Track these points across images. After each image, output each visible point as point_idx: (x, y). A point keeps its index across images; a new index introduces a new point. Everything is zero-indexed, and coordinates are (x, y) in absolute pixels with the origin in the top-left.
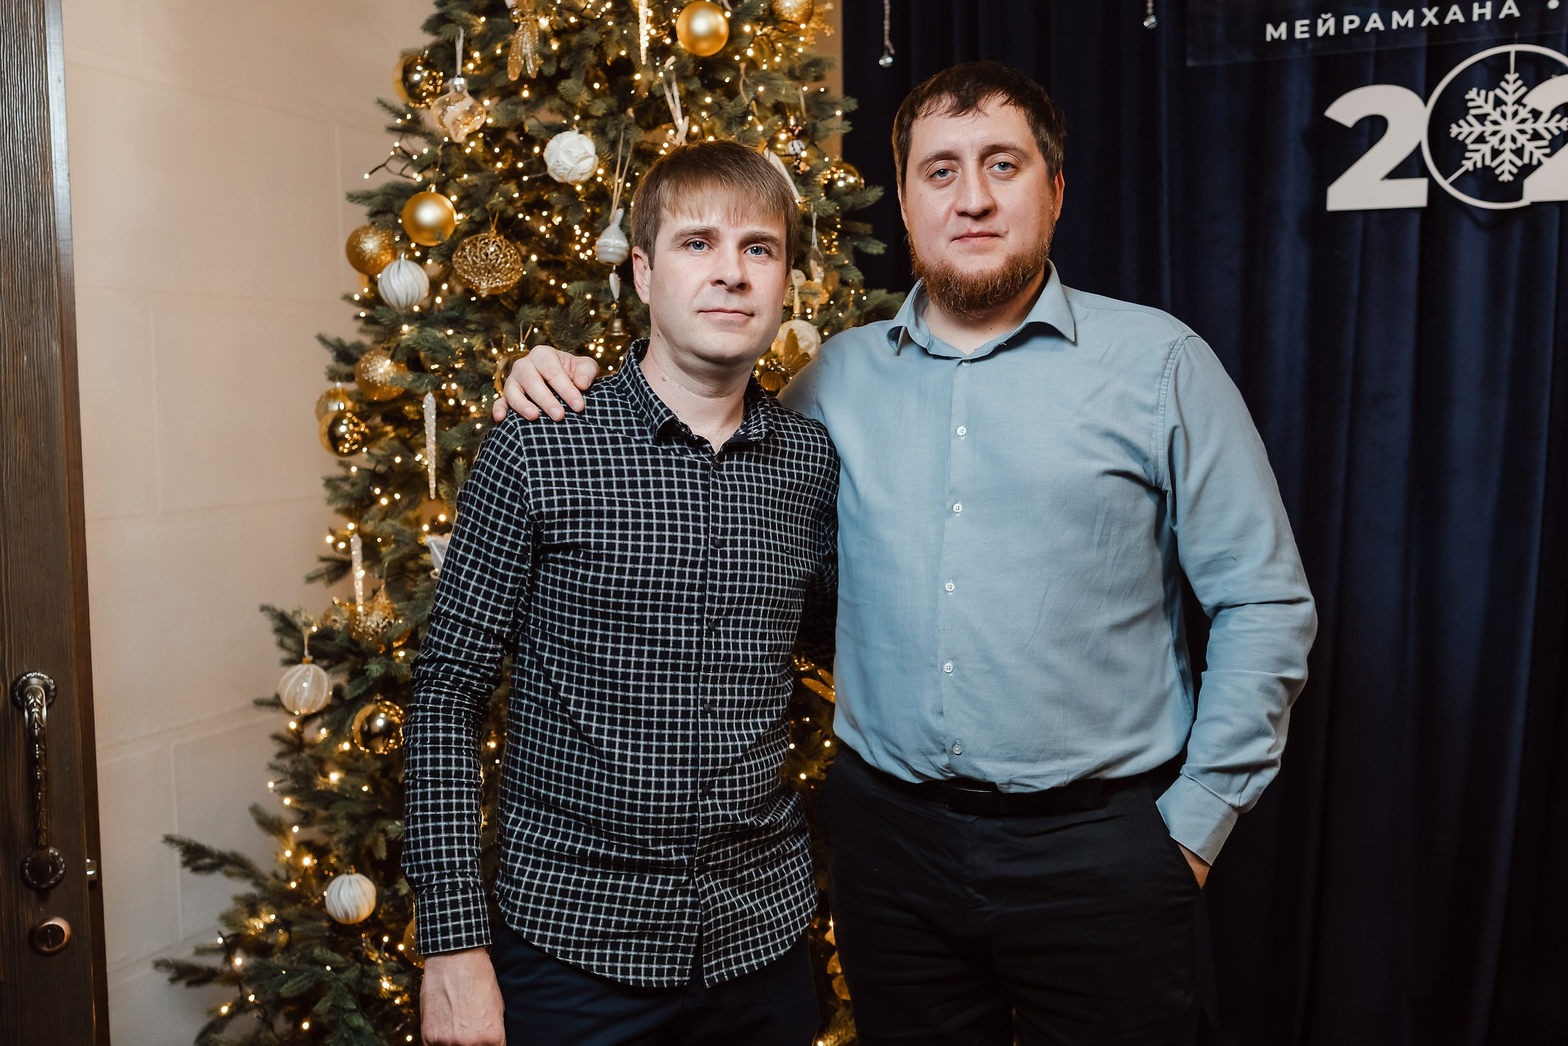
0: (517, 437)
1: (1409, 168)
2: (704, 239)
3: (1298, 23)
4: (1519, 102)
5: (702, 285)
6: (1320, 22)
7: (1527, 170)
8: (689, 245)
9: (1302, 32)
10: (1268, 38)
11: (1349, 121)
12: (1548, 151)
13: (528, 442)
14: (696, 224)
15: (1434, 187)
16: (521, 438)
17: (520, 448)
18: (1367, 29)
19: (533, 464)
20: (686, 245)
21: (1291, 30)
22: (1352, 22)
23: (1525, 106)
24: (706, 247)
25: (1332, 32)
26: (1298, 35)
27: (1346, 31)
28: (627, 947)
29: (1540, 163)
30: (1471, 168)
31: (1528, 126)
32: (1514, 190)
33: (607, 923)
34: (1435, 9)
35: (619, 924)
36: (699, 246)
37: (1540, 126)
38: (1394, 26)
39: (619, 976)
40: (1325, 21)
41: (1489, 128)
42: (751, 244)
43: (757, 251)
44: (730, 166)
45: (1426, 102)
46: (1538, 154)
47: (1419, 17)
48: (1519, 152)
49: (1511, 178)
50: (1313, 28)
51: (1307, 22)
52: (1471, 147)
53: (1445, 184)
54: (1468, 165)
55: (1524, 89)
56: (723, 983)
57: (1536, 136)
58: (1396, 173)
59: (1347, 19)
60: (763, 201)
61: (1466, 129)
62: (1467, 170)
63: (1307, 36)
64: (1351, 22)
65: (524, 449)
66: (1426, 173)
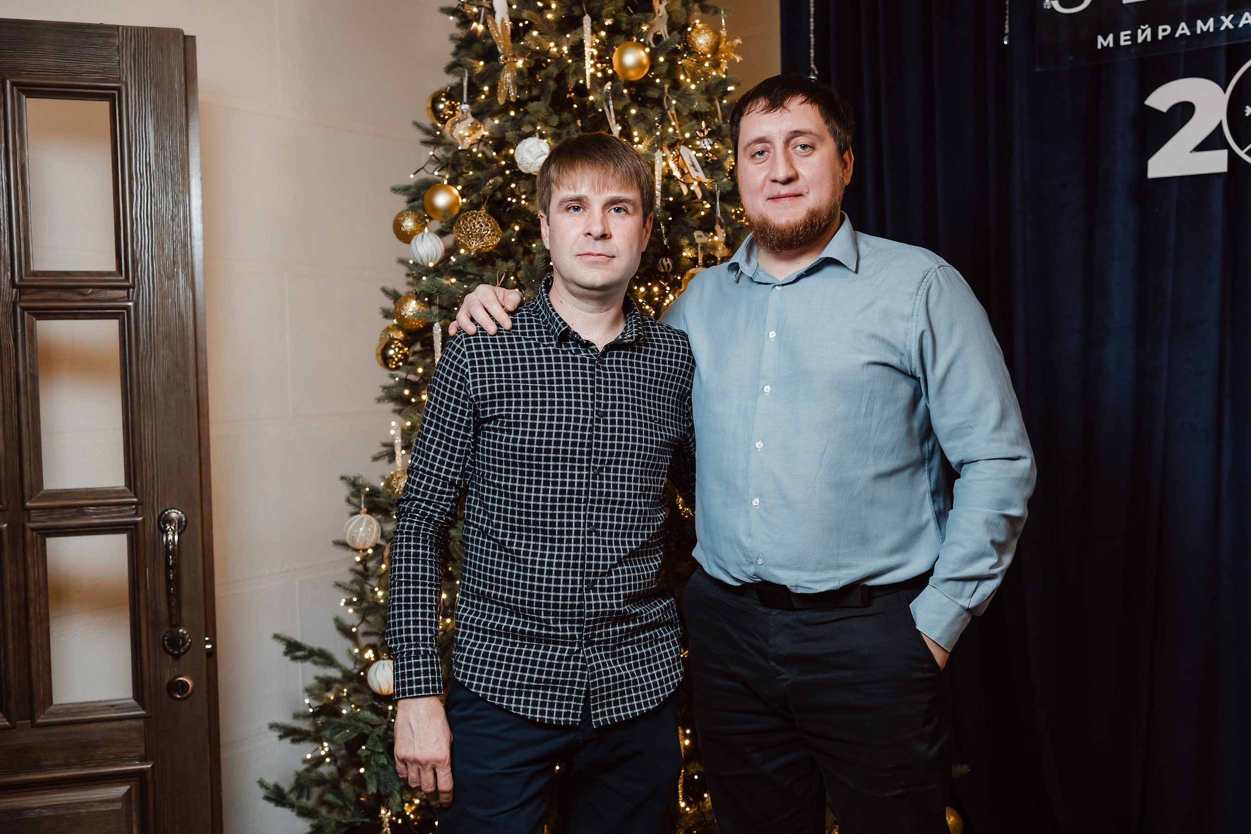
0: (462, 345)
1: (1212, 142)
2: (578, 205)
3: (1122, 34)
5: (579, 236)
6: (1140, 31)
8: (569, 208)
9: (1125, 41)
10: (1099, 47)
11: (1164, 108)
13: (469, 348)
15: (1232, 156)
16: (465, 346)
17: (464, 352)
18: (1177, 35)
19: (473, 363)
20: (568, 209)
22: (1164, 30)
24: (582, 210)
25: (1149, 39)
27: (1160, 38)
34: (1231, 16)
36: (577, 209)
39: (529, 715)
40: (1143, 31)
42: (615, 205)
43: (617, 209)
45: (1225, 90)
47: (1218, 23)
53: (1242, 153)
56: (606, 725)
58: (1202, 147)
59: (1161, 28)
63: (1129, 43)
65: (466, 353)
66: (1227, 146)
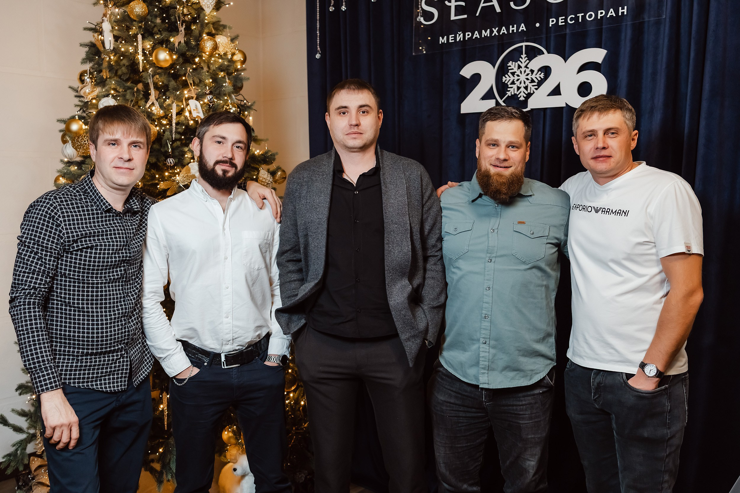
1: (488, 96)
2: (115, 143)
3: (450, 36)
4: (526, 67)
5: (115, 158)
6: (458, 35)
7: (529, 95)
8: (110, 144)
10: (440, 43)
11: (468, 76)
12: (536, 87)
14: (111, 137)
15: (497, 103)
18: (474, 38)
20: (109, 144)
21: (448, 39)
23: (528, 68)
24: (116, 145)
25: (462, 40)
26: (450, 41)
27: (467, 39)
28: (105, 380)
29: (534, 92)
30: (510, 95)
31: (529, 77)
32: (525, 103)
33: (98, 373)
34: (497, 28)
35: (102, 373)
36: (114, 144)
37: (533, 77)
38: (483, 36)
39: (104, 390)
40: (460, 35)
41: (516, 78)
42: (134, 144)
43: (135, 146)
44: (124, 117)
45: (494, 67)
46: (533, 88)
47: (492, 32)
48: (526, 88)
49: (524, 99)
50: (455, 38)
51: (453, 35)
52: (510, 86)
53: (501, 102)
54: (509, 94)
55: (528, 61)
57: (533, 81)
58: (484, 98)
59: (467, 34)
60: (137, 130)
61: (508, 78)
62: (508, 96)
63: (453, 41)
64: (468, 35)
66: (495, 98)
